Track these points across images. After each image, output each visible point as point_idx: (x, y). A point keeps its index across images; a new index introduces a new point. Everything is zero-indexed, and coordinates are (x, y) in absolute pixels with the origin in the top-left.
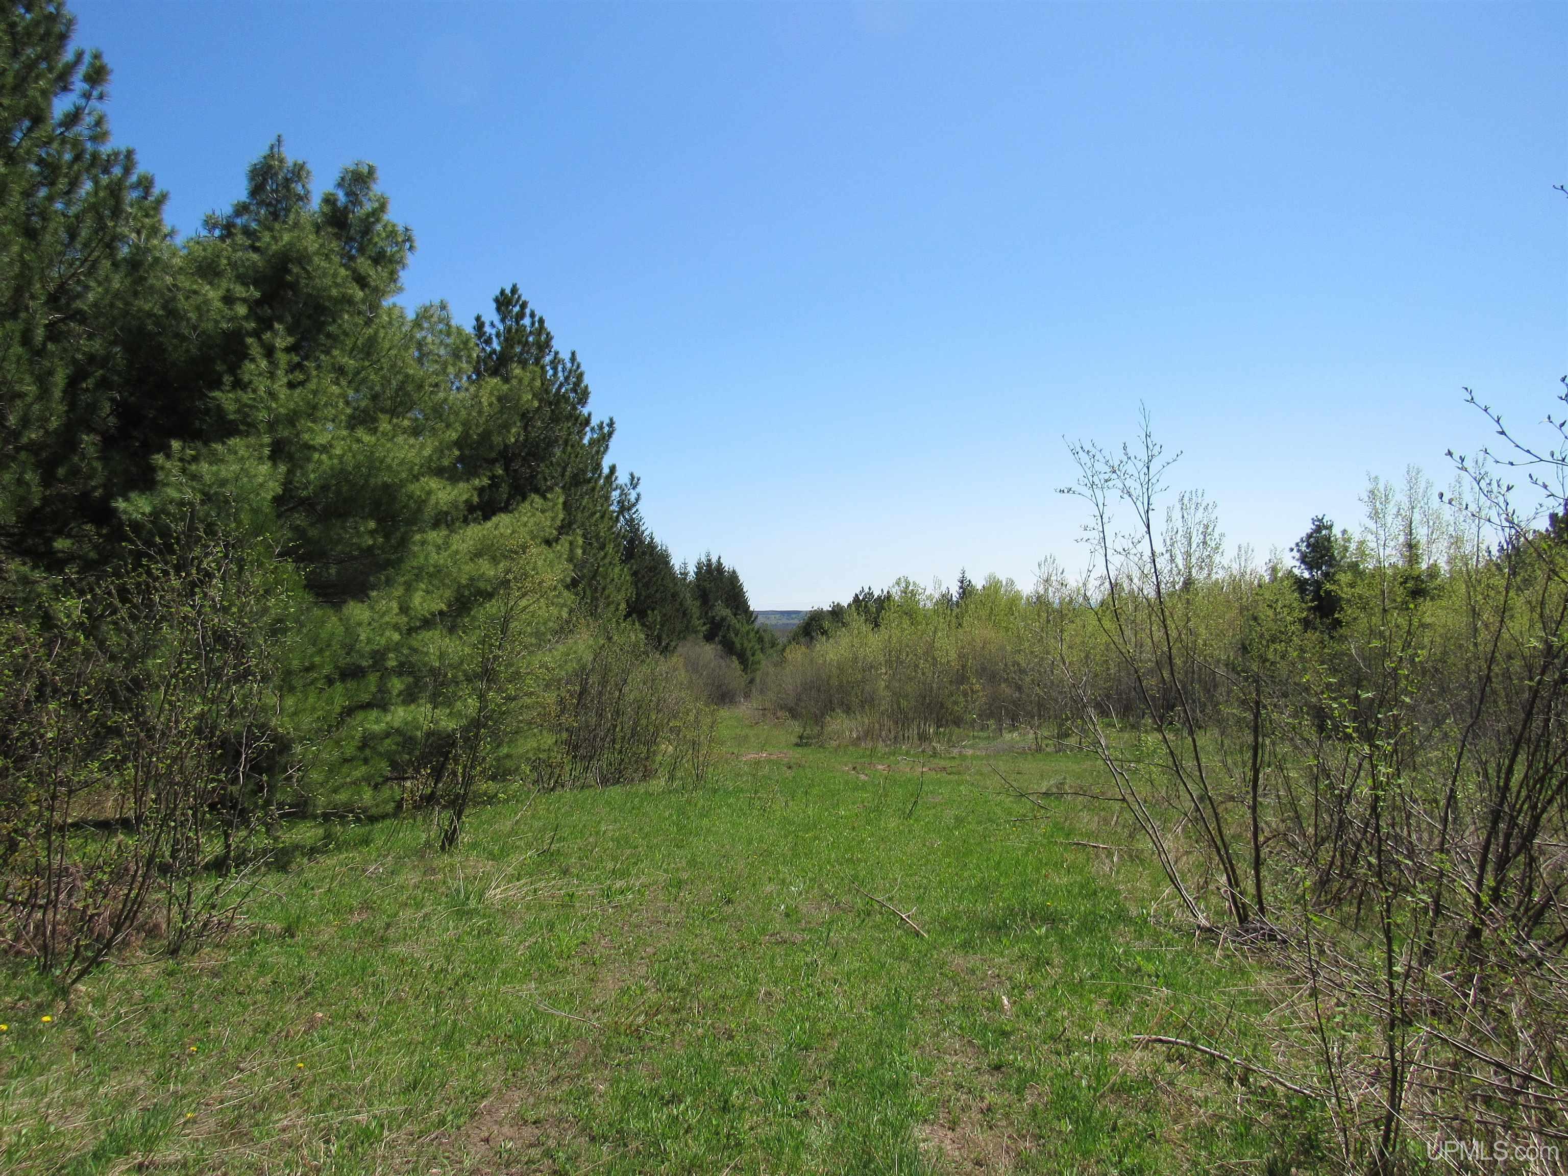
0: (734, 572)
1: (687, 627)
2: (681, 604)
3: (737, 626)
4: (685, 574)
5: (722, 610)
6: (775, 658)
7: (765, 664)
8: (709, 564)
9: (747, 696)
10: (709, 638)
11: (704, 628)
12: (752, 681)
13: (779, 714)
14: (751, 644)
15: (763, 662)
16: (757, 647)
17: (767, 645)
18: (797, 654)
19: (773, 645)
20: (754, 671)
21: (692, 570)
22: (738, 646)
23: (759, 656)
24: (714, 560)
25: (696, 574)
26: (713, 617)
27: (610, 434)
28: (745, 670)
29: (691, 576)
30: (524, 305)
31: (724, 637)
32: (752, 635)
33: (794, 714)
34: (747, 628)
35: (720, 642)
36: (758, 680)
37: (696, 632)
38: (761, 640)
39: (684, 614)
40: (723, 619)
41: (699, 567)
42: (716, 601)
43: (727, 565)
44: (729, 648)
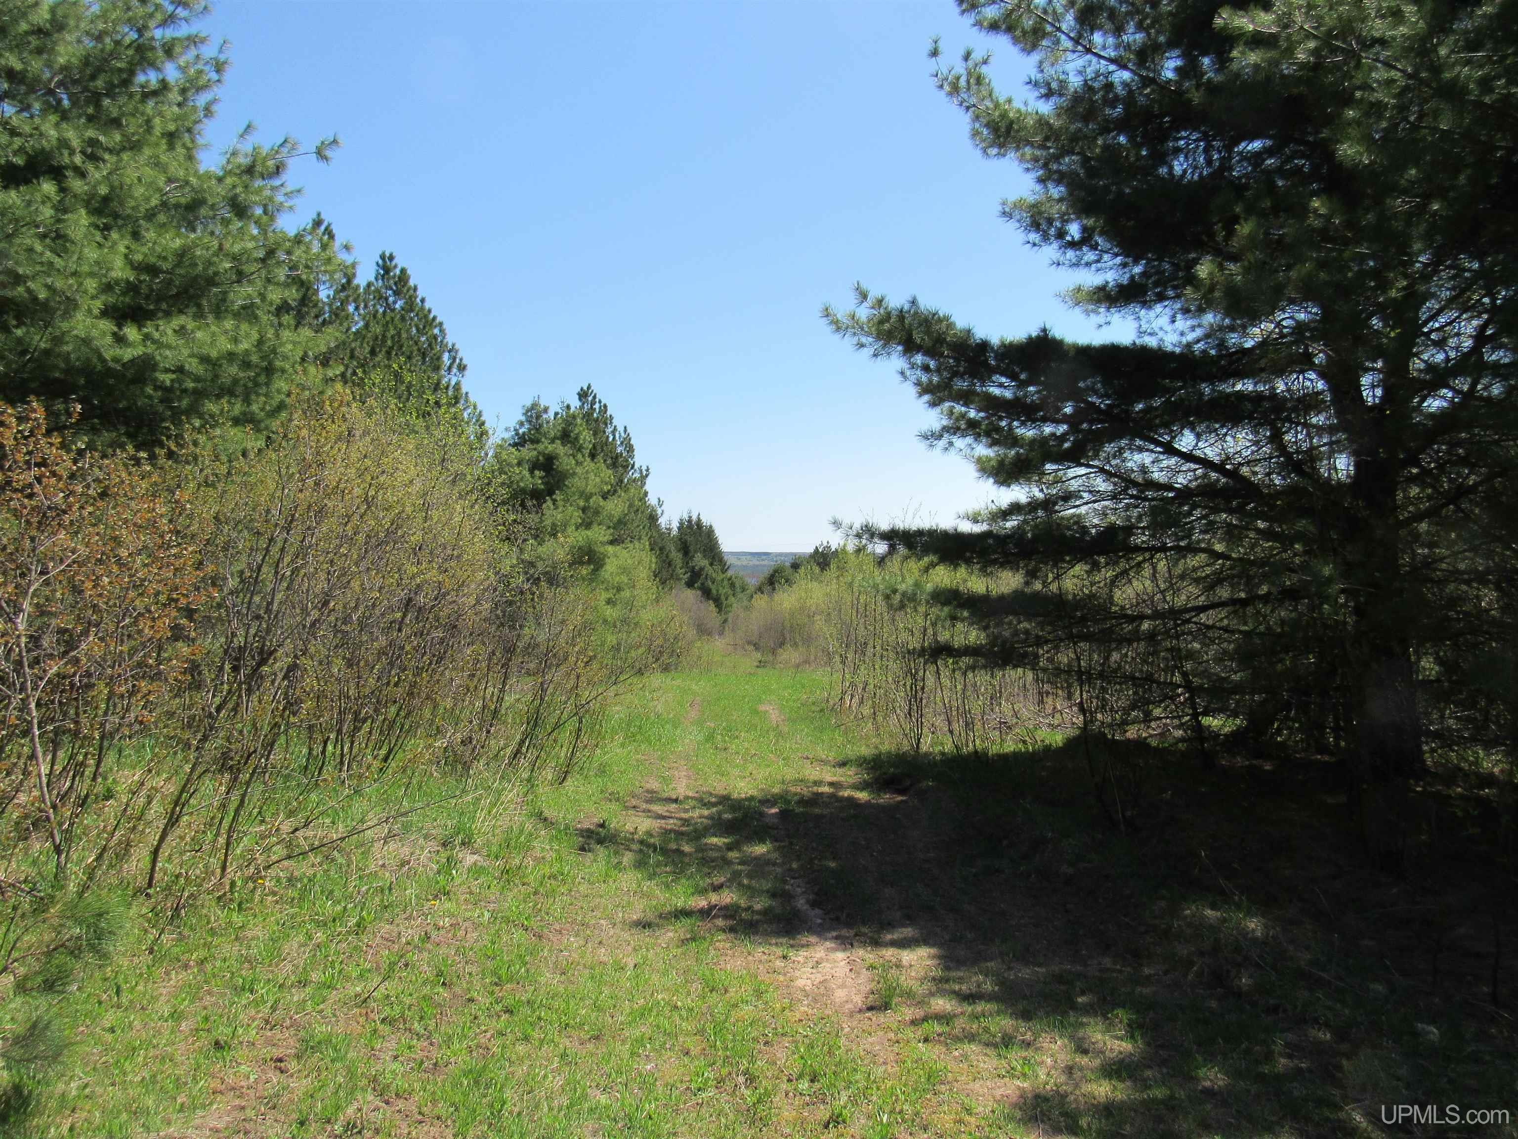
0: (711, 527)
1: (672, 575)
2: (667, 557)
3: (714, 575)
4: (670, 529)
5: (700, 561)
6: (745, 603)
7: (736, 605)
8: (690, 521)
9: (721, 633)
10: (690, 584)
11: (686, 576)
12: (725, 621)
13: (747, 647)
14: (724, 590)
15: (735, 605)
16: (730, 592)
17: (738, 590)
18: (761, 602)
19: (743, 590)
20: (726, 613)
21: (675, 525)
22: (714, 591)
23: (732, 599)
24: (694, 518)
25: (679, 528)
26: (693, 567)
27: (647, 476)
28: (720, 612)
29: (675, 532)
30: (595, 397)
31: (702, 584)
32: (726, 582)
33: (757, 647)
34: (722, 576)
35: (700, 589)
36: (730, 620)
37: (679, 579)
38: (732, 585)
39: (670, 564)
40: (702, 569)
41: (681, 523)
42: (696, 552)
43: (706, 520)
44: (707, 593)
